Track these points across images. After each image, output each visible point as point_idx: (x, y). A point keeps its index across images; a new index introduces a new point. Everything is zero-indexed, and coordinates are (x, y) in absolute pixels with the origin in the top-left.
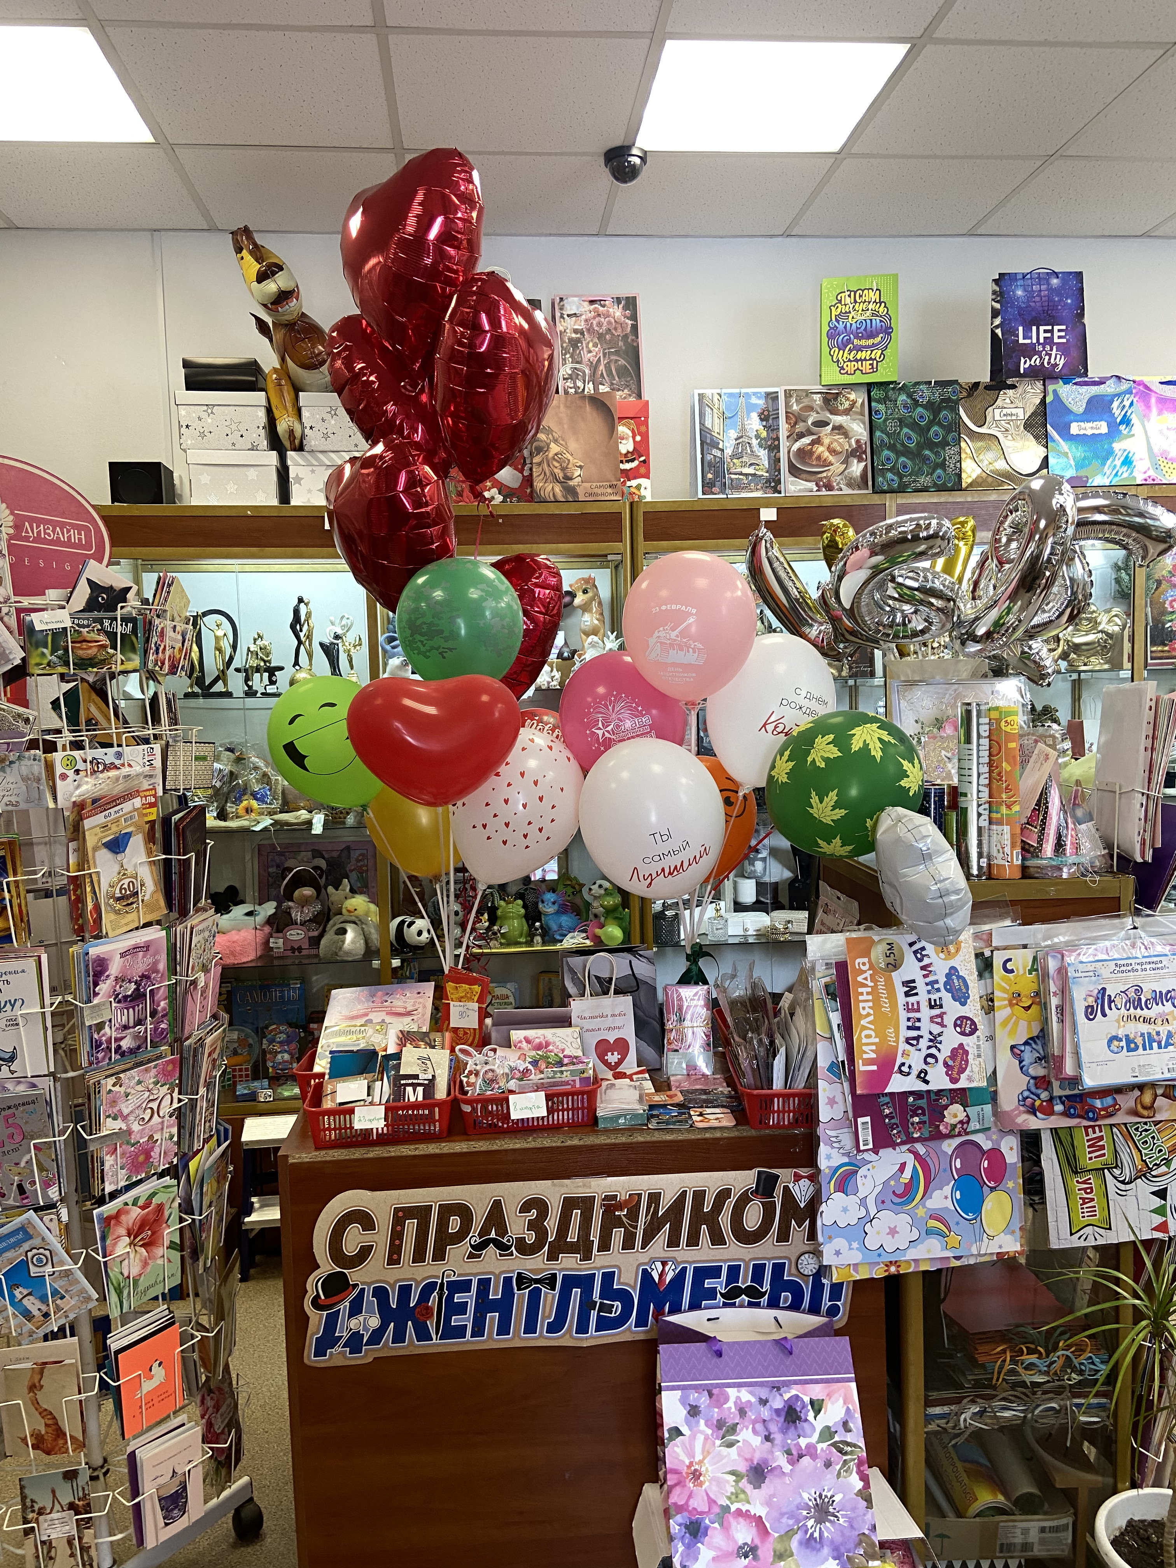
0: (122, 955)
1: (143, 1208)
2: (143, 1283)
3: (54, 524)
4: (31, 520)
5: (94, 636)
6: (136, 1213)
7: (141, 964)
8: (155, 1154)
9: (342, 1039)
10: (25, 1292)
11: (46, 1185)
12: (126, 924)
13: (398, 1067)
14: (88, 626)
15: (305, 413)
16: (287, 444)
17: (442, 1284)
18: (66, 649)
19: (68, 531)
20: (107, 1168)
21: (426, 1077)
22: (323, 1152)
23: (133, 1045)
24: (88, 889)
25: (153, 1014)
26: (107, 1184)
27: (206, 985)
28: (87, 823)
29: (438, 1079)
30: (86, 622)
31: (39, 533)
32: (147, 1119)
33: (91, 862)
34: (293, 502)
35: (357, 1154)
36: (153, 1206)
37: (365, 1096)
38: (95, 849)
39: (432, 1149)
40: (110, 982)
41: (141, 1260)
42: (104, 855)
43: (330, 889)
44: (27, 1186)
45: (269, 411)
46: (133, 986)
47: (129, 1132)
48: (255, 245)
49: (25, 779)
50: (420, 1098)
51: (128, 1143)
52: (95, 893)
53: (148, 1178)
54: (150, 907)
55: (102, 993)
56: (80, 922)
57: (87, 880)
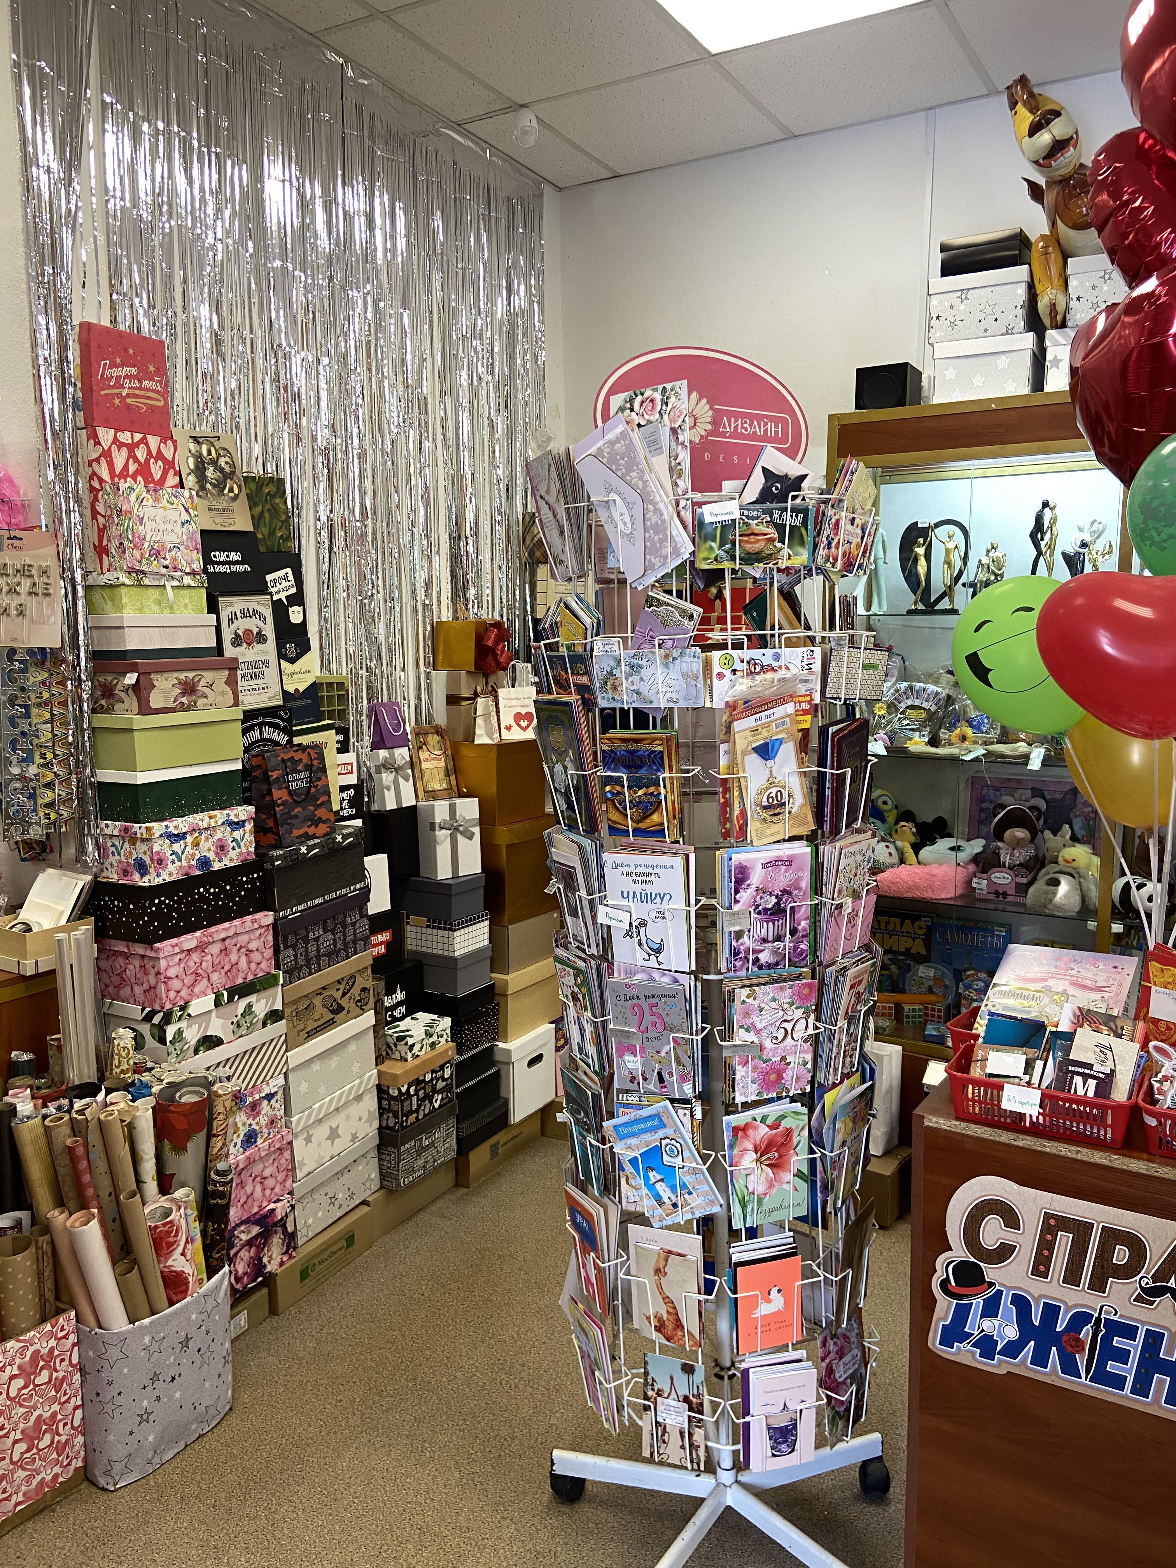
0: (765, 866)
1: (771, 1127)
2: (767, 1203)
3: (752, 417)
4: (729, 415)
5: (762, 528)
6: (763, 1131)
7: (782, 879)
8: (788, 1075)
9: (1011, 1002)
10: (659, 1177)
11: (683, 1079)
12: (772, 835)
13: (1068, 1050)
14: (757, 518)
15: (1073, 283)
16: (1047, 321)
17: (1099, 1319)
18: (733, 543)
19: (766, 424)
20: (738, 1077)
21: (1102, 1069)
22: (963, 1124)
23: (772, 960)
24: (736, 794)
25: (793, 932)
26: (737, 1094)
27: (854, 913)
28: (737, 726)
29: (1118, 1076)
30: (755, 514)
31: (736, 427)
32: (780, 1039)
33: (740, 766)
34: (1047, 389)
35: (1004, 1137)
36: (781, 1129)
37: (1020, 1073)
38: (744, 753)
39: (1099, 1157)
40: (751, 891)
41: (766, 1180)
42: (754, 760)
43: (1048, 834)
44: (666, 1076)
45: (1031, 287)
46: (774, 900)
47: (762, 1048)
48: (1031, 95)
49: (685, 676)
50: (1091, 1094)
51: (760, 1058)
52: (742, 798)
53: (780, 1098)
54: (797, 819)
55: (742, 902)
56: (728, 826)
57: (736, 784)
